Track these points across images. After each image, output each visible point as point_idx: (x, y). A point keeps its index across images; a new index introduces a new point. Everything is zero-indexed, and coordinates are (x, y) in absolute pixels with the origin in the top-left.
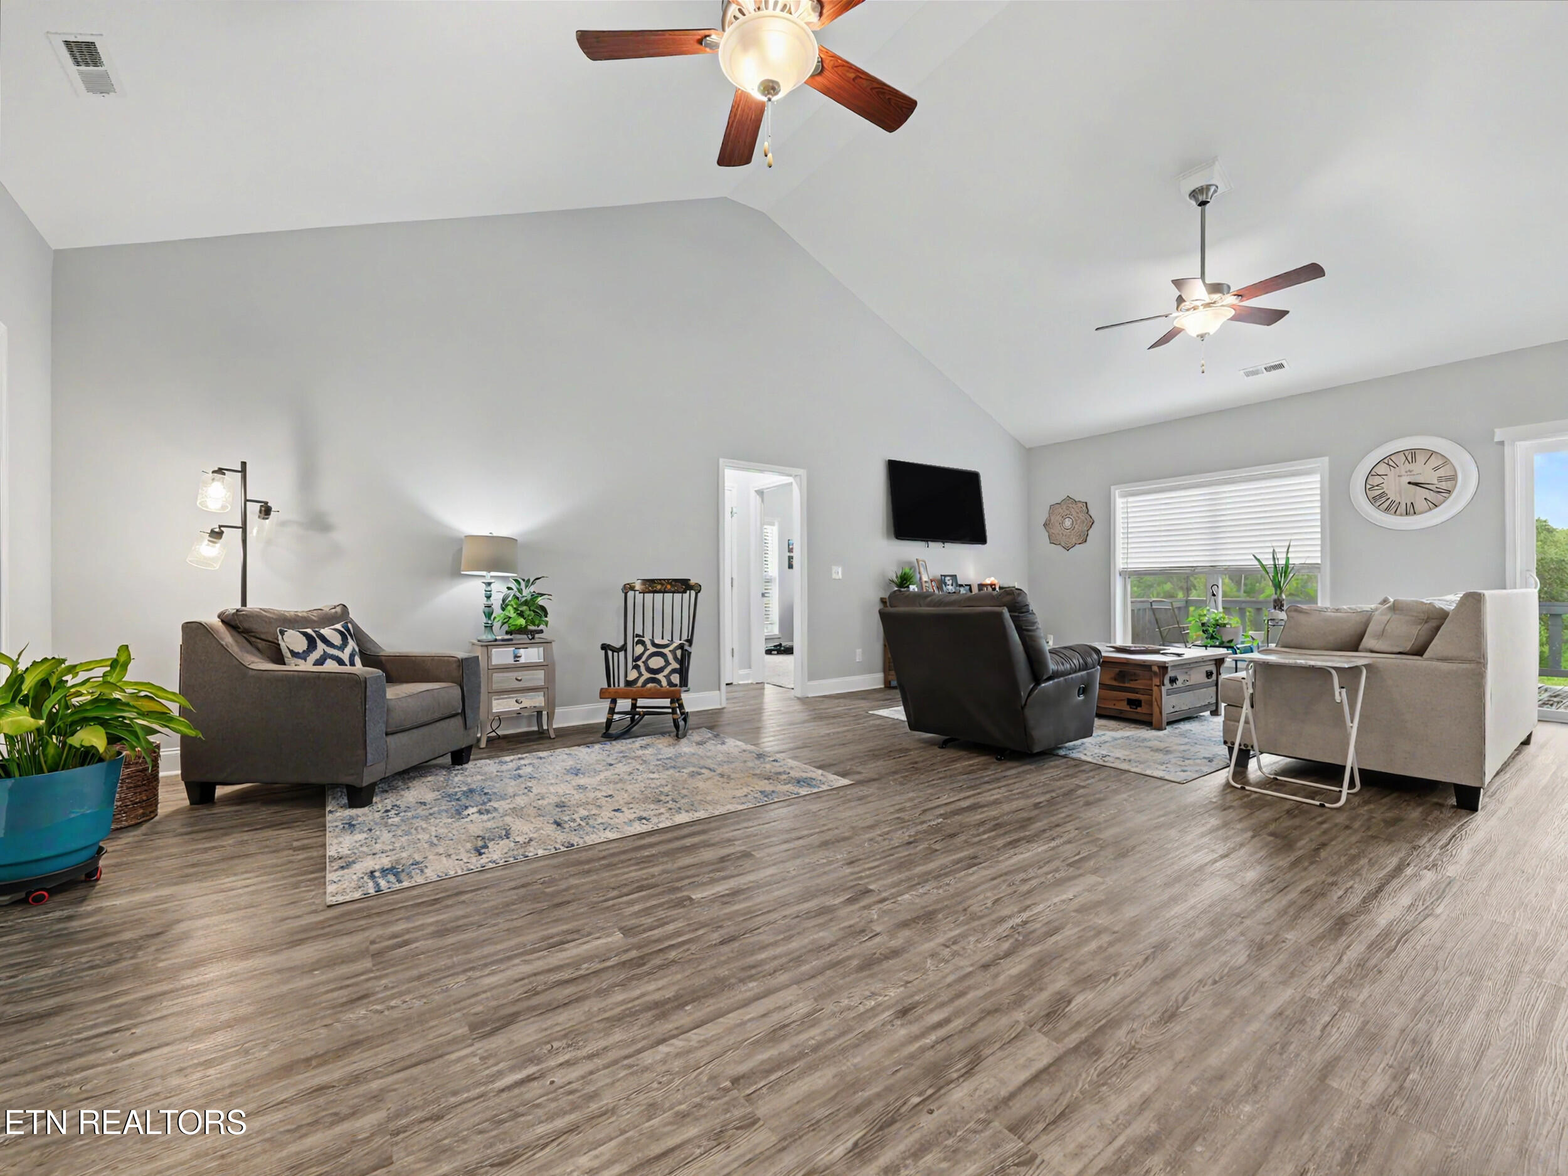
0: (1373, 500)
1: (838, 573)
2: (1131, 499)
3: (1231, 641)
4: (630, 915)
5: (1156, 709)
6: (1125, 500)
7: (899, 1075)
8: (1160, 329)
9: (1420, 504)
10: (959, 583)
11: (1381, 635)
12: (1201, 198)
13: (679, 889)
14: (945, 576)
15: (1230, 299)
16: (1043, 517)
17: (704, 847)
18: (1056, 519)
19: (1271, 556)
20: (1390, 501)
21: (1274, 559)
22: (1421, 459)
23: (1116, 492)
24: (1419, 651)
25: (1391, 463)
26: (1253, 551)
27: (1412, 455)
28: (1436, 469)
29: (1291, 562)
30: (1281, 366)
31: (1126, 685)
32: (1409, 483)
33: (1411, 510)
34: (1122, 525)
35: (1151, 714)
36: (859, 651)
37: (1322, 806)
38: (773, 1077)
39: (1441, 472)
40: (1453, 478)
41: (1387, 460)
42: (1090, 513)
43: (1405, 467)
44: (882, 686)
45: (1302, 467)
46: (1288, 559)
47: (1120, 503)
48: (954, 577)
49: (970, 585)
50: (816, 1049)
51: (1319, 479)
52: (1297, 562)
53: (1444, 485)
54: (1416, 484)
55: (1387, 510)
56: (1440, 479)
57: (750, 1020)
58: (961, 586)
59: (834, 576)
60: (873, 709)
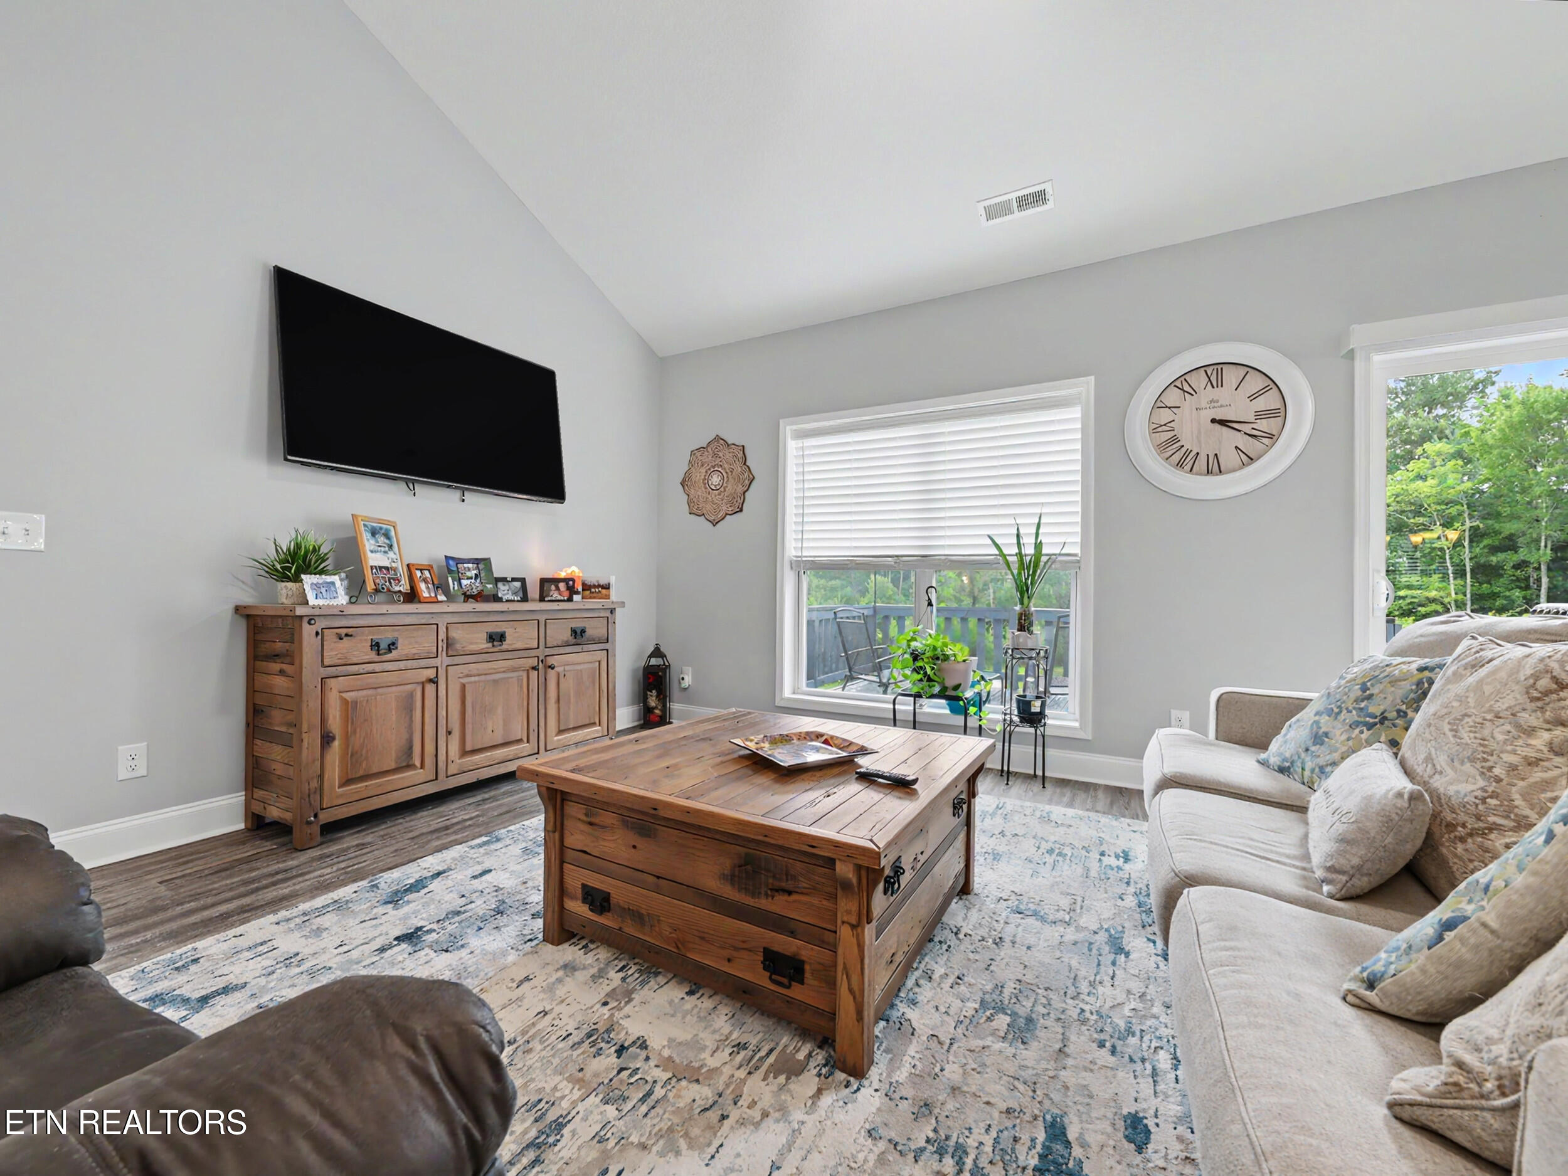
0: (1161, 447)
2: (811, 442)
3: (957, 687)
6: (800, 443)
9: (1229, 458)
10: (497, 574)
14: (459, 561)
16: (680, 469)
18: (702, 472)
19: (1015, 541)
20: (1184, 450)
21: (1019, 544)
22: (1231, 377)
23: (788, 429)
25: (1187, 388)
26: (990, 533)
27: (1215, 372)
28: (1253, 397)
30: (1039, 198)
31: (764, 903)
32: (1213, 421)
33: (1214, 467)
34: (795, 486)
35: (832, 1016)
39: (1262, 404)
40: (1279, 413)
41: (1181, 383)
42: (748, 463)
43: (1207, 394)
44: (241, 828)
45: (1053, 394)
46: (1038, 546)
47: (792, 447)
48: (484, 563)
49: (521, 579)
51: (1079, 415)
53: (1263, 425)
54: (1223, 423)
55: (1180, 465)
56: (1260, 415)
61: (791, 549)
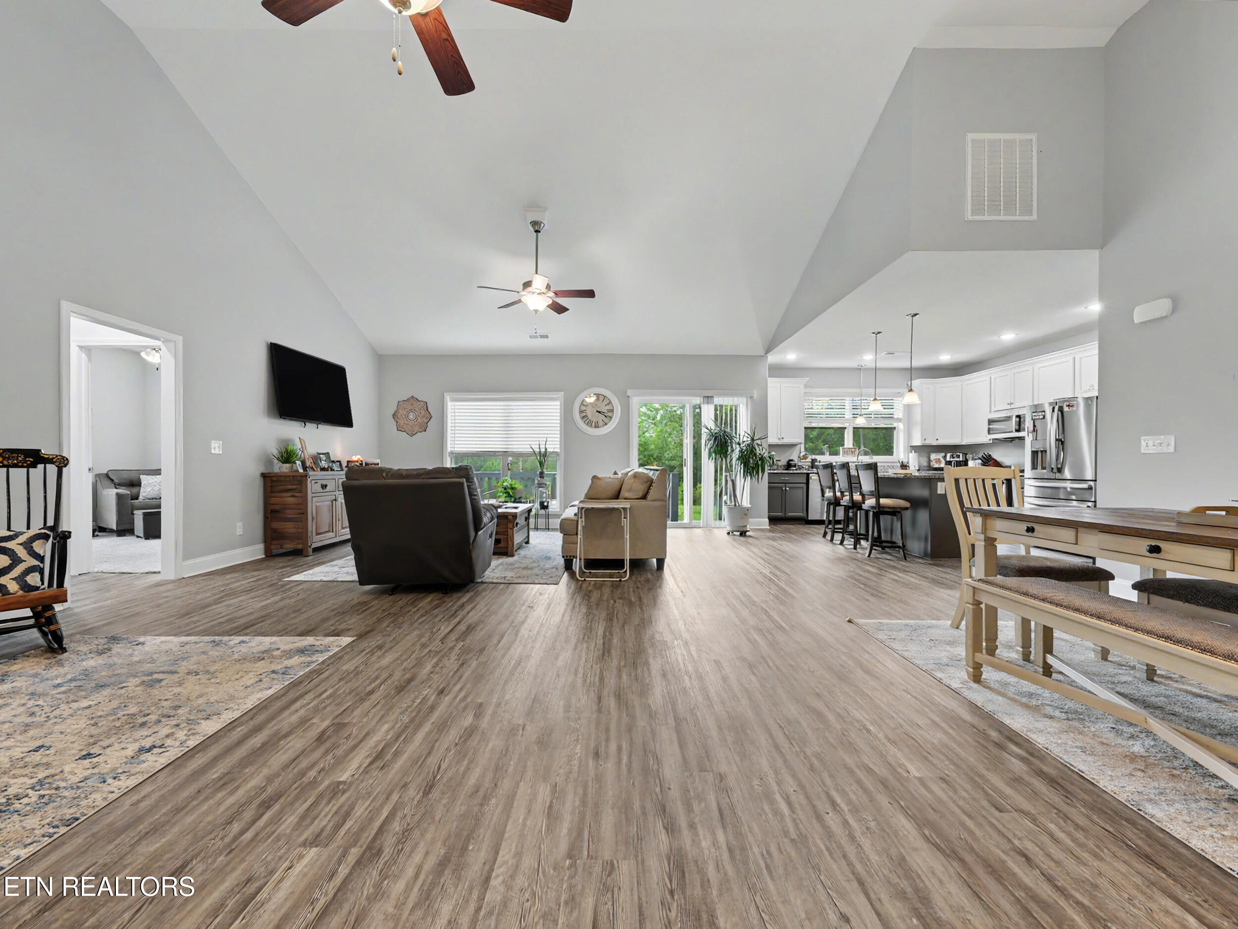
0: (583, 418)
1: (216, 448)
2: (457, 403)
3: (520, 498)
4: (293, 830)
5: (510, 542)
6: (454, 403)
7: (636, 784)
8: (511, 298)
9: (601, 423)
11: (630, 490)
12: (537, 227)
13: (314, 783)
14: (320, 454)
15: (551, 294)
16: (392, 409)
17: (280, 739)
18: (402, 412)
20: (588, 419)
21: (539, 448)
22: (601, 399)
23: (448, 397)
24: (644, 497)
26: (527, 443)
27: (597, 397)
28: (606, 405)
29: (548, 450)
30: (547, 337)
32: (596, 411)
33: (597, 425)
34: (451, 421)
35: (507, 547)
36: (239, 525)
37: (620, 580)
38: (586, 836)
39: (608, 407)
40: (612, 411)
42: (429, 410)
44: (264, 556)
45: (552, 396)
46: (546, 449)
47: (450, 405)
48: (328, 455)
49: (339, 461)
50: (584, 803)
51: (559, 404)
52: (552, 450)
53: (609, 414)
54: (599, 412)
55: (587, 424)
56: (608, 411)
57: (525, 819)
58: (333, 462)
59: (213, 451)
60: (284, 576)
61: (449, 448)
